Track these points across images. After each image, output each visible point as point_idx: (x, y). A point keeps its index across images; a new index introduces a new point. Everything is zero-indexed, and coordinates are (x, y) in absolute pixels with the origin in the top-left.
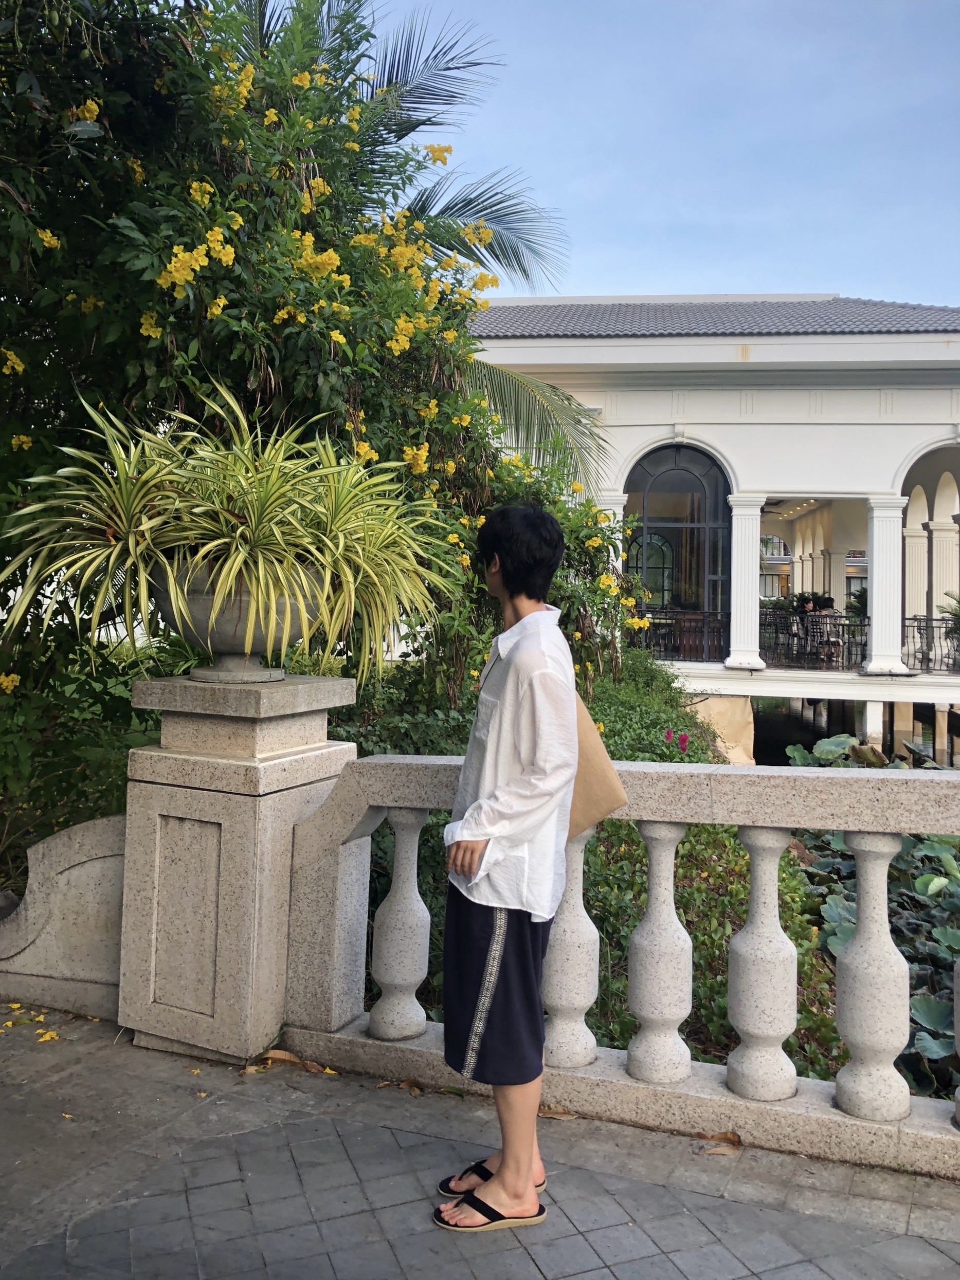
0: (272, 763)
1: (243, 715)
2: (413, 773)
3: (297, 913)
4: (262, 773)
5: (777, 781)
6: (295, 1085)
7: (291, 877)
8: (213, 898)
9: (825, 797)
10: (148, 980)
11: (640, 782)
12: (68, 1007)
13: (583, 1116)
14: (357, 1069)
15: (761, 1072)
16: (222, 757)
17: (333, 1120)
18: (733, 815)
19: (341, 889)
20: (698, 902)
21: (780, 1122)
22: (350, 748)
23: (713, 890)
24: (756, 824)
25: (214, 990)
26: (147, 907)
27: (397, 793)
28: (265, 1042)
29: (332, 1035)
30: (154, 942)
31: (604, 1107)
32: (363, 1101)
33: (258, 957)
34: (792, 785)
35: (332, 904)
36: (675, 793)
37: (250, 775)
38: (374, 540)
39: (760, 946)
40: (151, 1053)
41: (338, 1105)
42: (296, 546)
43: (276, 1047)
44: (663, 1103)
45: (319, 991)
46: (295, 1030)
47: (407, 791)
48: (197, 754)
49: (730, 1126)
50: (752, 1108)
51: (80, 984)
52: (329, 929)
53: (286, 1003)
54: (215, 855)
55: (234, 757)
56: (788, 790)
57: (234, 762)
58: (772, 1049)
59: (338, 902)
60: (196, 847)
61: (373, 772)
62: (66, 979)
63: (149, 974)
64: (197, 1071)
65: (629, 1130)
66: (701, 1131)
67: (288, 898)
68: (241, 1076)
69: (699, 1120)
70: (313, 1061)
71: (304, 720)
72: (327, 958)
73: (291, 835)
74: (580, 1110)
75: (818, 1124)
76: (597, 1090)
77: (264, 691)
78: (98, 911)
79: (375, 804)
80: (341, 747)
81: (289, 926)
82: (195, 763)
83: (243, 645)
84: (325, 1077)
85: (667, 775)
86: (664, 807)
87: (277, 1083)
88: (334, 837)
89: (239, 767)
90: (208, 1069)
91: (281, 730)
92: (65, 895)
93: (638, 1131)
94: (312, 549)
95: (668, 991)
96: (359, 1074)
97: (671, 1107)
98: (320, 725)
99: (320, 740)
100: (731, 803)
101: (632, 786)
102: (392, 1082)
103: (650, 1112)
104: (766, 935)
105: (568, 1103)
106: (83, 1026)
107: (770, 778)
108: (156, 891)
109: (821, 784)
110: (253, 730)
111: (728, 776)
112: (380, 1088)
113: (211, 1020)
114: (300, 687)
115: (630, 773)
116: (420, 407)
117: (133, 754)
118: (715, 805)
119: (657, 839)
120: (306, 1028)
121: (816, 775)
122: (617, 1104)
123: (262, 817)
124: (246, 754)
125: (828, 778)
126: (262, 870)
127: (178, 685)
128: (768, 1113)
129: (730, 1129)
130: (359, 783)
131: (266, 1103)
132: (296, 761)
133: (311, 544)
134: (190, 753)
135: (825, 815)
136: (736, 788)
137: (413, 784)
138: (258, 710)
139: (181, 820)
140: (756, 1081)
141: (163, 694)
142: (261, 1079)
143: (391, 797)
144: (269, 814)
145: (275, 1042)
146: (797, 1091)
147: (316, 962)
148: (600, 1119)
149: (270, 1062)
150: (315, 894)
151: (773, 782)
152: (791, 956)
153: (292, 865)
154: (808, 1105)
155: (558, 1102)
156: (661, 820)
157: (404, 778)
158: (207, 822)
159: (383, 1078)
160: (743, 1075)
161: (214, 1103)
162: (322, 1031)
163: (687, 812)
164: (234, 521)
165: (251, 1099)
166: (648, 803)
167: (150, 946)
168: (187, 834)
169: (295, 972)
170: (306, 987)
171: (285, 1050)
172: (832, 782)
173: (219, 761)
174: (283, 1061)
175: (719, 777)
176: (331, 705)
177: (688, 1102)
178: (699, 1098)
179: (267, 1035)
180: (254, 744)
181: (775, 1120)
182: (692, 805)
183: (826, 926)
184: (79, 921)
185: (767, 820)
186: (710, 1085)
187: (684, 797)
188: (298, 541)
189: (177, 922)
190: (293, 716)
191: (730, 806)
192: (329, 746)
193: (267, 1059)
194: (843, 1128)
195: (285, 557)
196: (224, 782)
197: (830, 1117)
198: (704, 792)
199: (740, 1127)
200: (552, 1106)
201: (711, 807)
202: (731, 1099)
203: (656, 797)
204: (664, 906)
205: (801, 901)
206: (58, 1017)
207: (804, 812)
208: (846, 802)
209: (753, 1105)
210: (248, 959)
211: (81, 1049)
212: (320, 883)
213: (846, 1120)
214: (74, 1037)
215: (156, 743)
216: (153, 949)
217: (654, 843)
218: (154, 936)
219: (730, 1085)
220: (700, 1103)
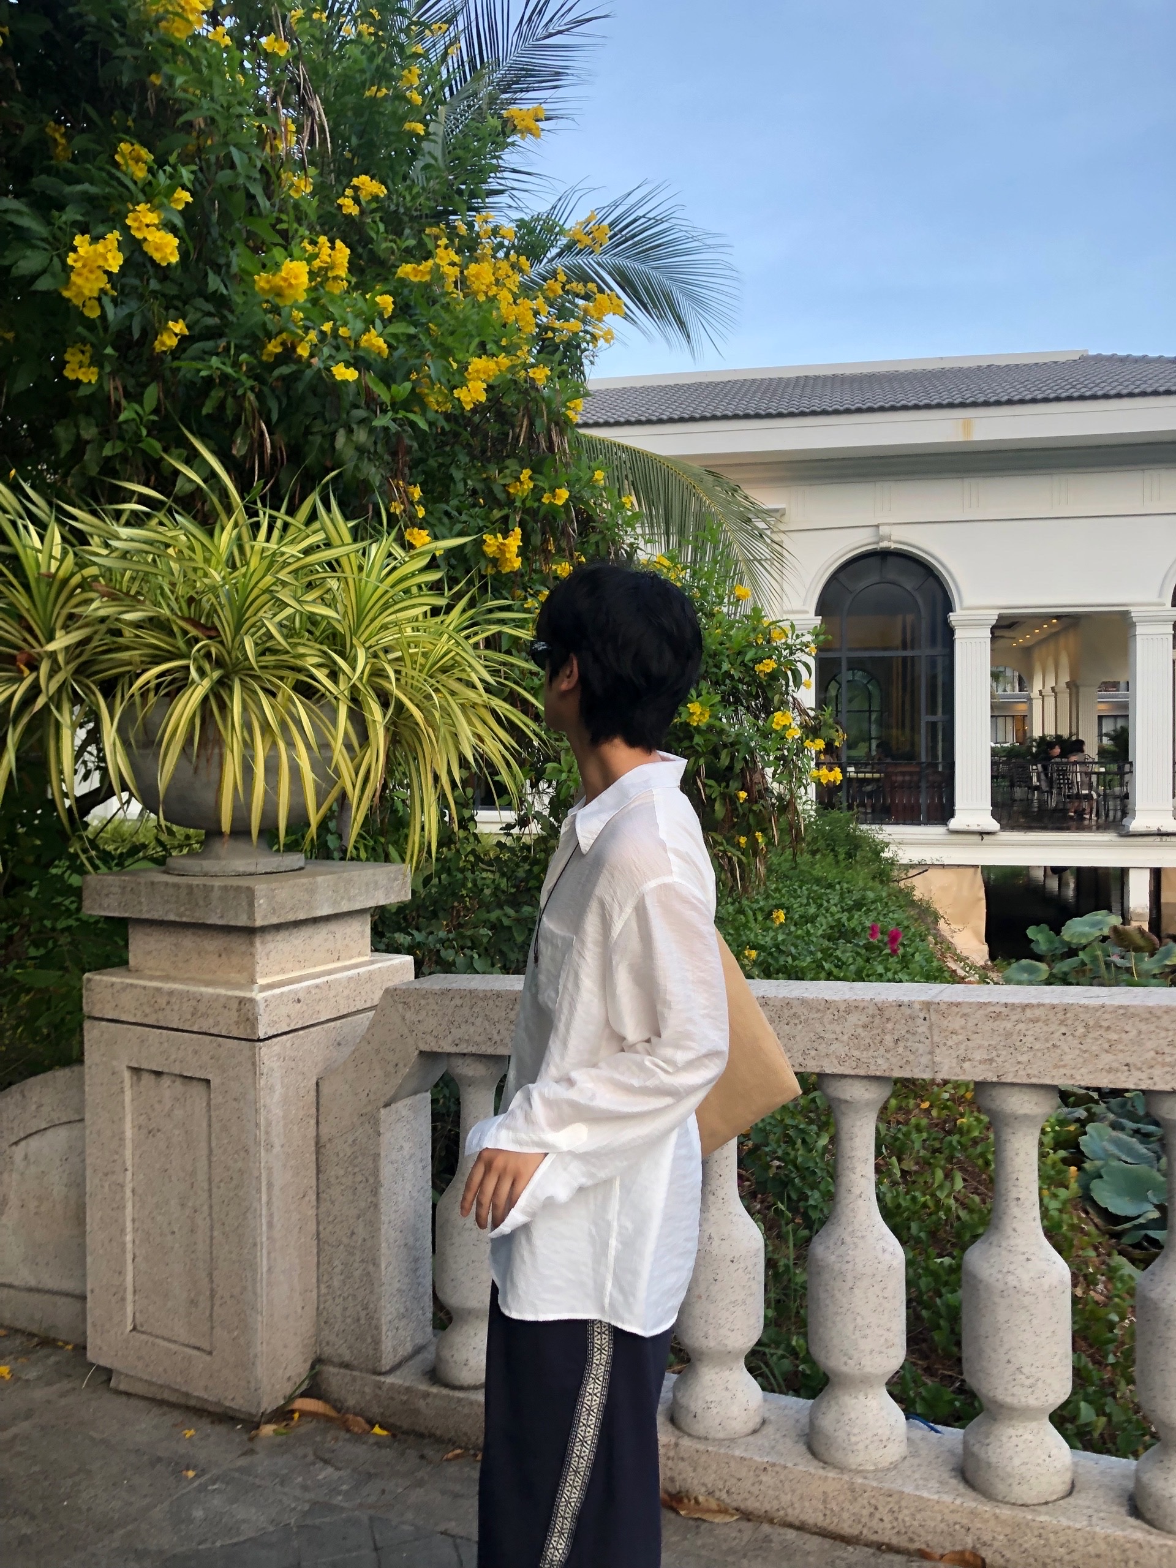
0: (277, 991)
1: (232, 923)
2: (480, 1003)
3: (328, 1204)
4: (262, 1006)
5: (1038, 1012)
6: (327, 1456)
7: (317, 1153)
8: (205, 1185)
9: (1115, 1037)
10: (123, 1299)
11: (819, 1015)
12: (34, 1329)
13: (747, 1516)
14: (417, 1428)
15: (1017, 1462)
16: (208, 984)
17: (371, 1519)
18: (967, 1065)
19: (386, 1171)
20: (917, 1145)
21: (1047, 1540)
22: (402, 965)
23: (937, 1125)
24: (1003, 1080)
25: (211, 1315)
26: (118, 1197)
27: (457, 1033)
28: (288, 1389)
29: (382, 1379)
30: (129, 1246)
31: (775, 1505)
32: (420, 1483)
33: (269, 1270)
34: (1060, 1016)
35: (375, 1192)
36: (875, 1032)
37: (246, 1010)
38: (421, 660)
39: (1012, 1268)
40: (133, 1402)
41: (383, 1491)
42: (293, 668)
43: (304, 1395)
44: (865, 1502)
45: (363, 1314)
46: (332, 1370)
47: (472, 1029)
48: (174, 980)
49: (969, 1541)
50: (1003, 1517)
51: (46, 1297)
52: (373, 1226)
53: (319, 1331)
54: (205, 1124)
55: (228, 984)
56: (1053, 1027)
57: (222, 991)
58: (1034, 1425)
59: (382, 1190)
60: (179, 1113)
61: (423, 1002)
62: (30, 1290)
63: (125, 1291)
64: (189, 1433)
65: (813, 1543)
66: (923, 1547)
67: (314, 1183)
68: (251, 1439)
69: (921, 1531)
70: (356, 1414)
71: (333, 926)
72: (371, 1268)
73: (313, 1093)
74: (742, 1507)
75: (1108, 1544)
76: (764, 1478)
77: (261, 888)
78: (66, 1197)
79: (427, 1048)
80: (389, 963)
81: (318, 1223)
82: (171, 993)
83: (218, 821)
84: (372, 1440)
85: (862, 1005)
86: (856, 1053)
87: (300, 1451)
88: (372, 1097)
89: (230, 998)
90: (206, 1427)
91: (296, 942)
92: (22, 1174)
93: (827, 1543)
94: (321, 675)
95: (868, 1331)
96: (421, 1436)
97: (876, 1508)
98: (362, 930)
99: (360, 954)
100: (963, 1047)
101: (806, 1020)
102: (466, 1449)
103: (845, 1515)
104: (1021, 1249)
105: (724, 1496)
106: (48, 1357)
107: (1025, 1007)
108: (129, 1174)
109: (1107, 1016)
110: (252, 944)
111: (958, 1005)
112: (448, 1460)
113: (208, 1358)
114: (320, 879)
115: (803, 1002)
116: (508, 481)
117: (89, 980)
118: (937, 1051)
119: (846, 1102)
120: (346, 1366)
121: (1099, 1002)
122: (795, 1499)
123: (265, 1071)
124: (242, 978)
125: (1120, 1007)
126: (270, 1147)
127: (142, 881)
128: (1027, 1525)
129: (970, 1546)
130: (404, 1019)
131: (278, 1488)
132: (317, 986)
133: (319, 666)
134: (167, 978)
135: (1115, 1065)
136: (971, 1023)
137: (480, 1019)
138: (251, 916)
139: (158, 1074)
140: (1009, 1475)
141: (123, 893)
142: (280, 1445)
143: (450, 1038)
144: (275, 1065)
145: (304, 1387)
146: (1073, 1485)
147: (357, 1274)
148: (771, 1521)
149: (296, 1415)
150: (351, 1177)
151: (1029, 1013)
152: (1062, 1282)
153: (318, 1135)
154: (1090, 1512)
155: (711, 1493)
156: (852, 1073)
157: (466, 1011)
158: (191, 1078)
159: (453, 1443)
160: (989, 1465)
161: (202, 1488)
162: (368, 1371)
163: (893, 1060)
164: (193, 632)
165: (257, 1481)
166: (833, 1047)
167: (124, 1251)
168: (167, 1093)
169: (329, 1287)
170: (345, 1309)
171: (319, 1397)
172: (1125, 1012)
173: (203, 989)
174: (314, 1415)
175: (943, 1007)
176: (371, 903)
177: (903, 1503)
178: (921, 1498)
179: (289, 1379)
180: (253, 965)
181: (1040, 1536)
182: (900, 1050)
183: (1087, 1165)
184: (43, 1209)
185: (1021, 1073)
186: (936, 1473)
187: (888, 1039)
188: (299, 663)
189: (159, 1218)
190: (315, 921)
191: (961, 1052)
192: (372, 962)
193: (293, 1411)
194: (1146, 1550)
195: (279, 687)
196: (211, 1021)
197: (1126, 1533)
198: (920, 1030)
199: (984, 1544)
200: (701, 1499)
201: (931, 1053)
202: (970, 1501)
203: (845, 1038)
204: (860, 1202)
205: (1053, 1130)
206: (18, 1342)
207: (1080, 1060)
208: (1149, 1045)
209: (1005, 1512)
210: (255, 1271)
211: (39, 1394)
212: (356, 1162)
213: (1152, 1538)
214: (32, 1374)
215: (122, 963)
216: (129, 1257)
217: (843, 1107)
218: (129, 1238)
219: (968, 1475)
220: (922, 1505)
